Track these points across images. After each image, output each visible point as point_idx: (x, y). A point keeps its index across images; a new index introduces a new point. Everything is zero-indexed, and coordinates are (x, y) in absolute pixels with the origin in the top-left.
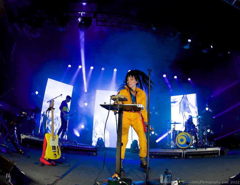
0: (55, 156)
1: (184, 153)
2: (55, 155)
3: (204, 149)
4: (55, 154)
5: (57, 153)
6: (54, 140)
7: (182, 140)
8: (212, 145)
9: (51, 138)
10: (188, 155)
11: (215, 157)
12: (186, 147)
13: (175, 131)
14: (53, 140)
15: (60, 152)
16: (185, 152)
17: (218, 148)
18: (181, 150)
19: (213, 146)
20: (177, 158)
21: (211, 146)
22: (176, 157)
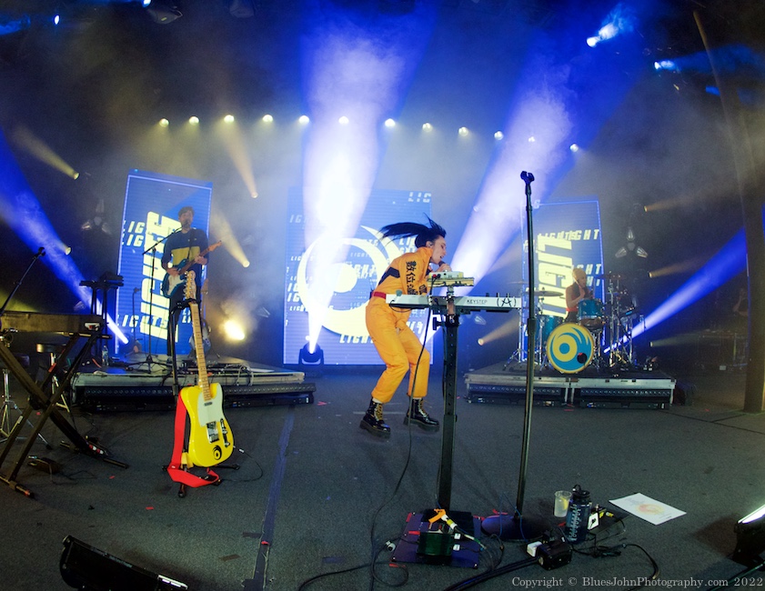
0: (217, 455)
1: (570, 390)
2: (217, 452)
3: (631, 381)
4: (218, 448)
5: (221, 443)
6: (211, 403)
7: (565, 348)
8: (648, 367)
9: (201, 400)
10: (582, 397)
11: (659, 408)
12: (576, 371)
13: (543, 318)
14: (206, 405)
15: (230, 437)
16: (574, 385)
17: (670, 381)
18: (564, 379)
19: (650, 369)
20: (550, 405)
21: (645, 369)
22: (550, 403)
